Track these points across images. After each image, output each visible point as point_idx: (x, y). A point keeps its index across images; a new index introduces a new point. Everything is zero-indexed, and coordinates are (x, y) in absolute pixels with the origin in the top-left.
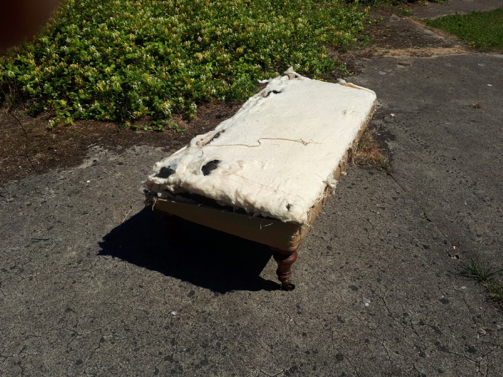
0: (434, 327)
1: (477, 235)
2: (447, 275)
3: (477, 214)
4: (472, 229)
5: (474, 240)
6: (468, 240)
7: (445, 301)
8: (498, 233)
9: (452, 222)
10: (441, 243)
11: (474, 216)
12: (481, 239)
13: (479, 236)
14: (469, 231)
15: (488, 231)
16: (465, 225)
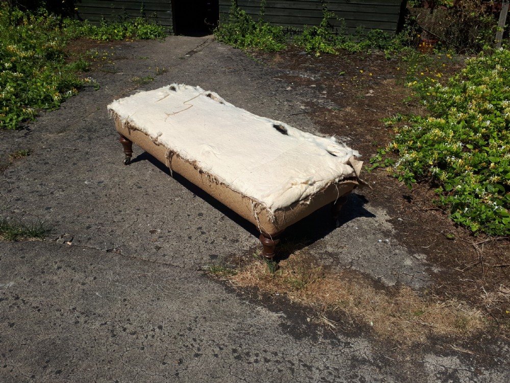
0: (45, 195)
1: (61, 268)
2: (58, 222)
3: (76, 289)
4: (69, 271)
5: (60, 261)
6: (65, 258)
7: (48, 208)
8: (44, 282)
9: (91, 264)
10: (82, 239)
11: (79, 285)
12: (56, 267)
13: (59, 268)
14: (70, 267)
15: (55, 278)
16: (79, 270)
